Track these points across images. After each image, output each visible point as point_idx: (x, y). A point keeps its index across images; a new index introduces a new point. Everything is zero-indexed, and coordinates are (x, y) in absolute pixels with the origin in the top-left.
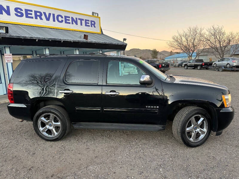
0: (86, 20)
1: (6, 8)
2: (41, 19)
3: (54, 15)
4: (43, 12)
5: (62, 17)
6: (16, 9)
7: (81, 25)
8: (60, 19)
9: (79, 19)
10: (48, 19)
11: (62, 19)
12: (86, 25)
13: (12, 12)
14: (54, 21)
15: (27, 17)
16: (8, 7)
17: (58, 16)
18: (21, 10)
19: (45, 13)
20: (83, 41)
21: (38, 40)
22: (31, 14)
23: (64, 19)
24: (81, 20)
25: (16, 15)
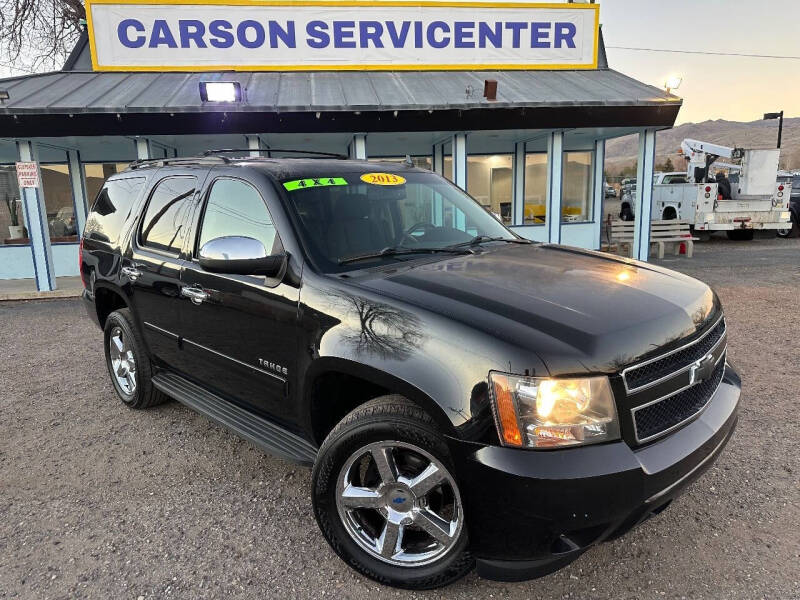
0: (536, 26)
1: (285, 29)
2: (379, 44)
3: (419, 25)
4: (387, 23)
5: (446, 29)
6: (310, 28)
7: (516, 44)
8: (439, 35)
9: (509, 25)
10: (399, 43)
11: (447, 35)
12: (535, 44)
13: (302, 35)
14: (419, 44)
15: (339, 44)
16: (291, 25)
17: (433, 27)
18: (324, 26)
19: (390, 25)
20: (469, 105)
21: (322, 113)
22: (350, 34)
23: (451, 35)
24: (517, 27)
25: (311, 43)
